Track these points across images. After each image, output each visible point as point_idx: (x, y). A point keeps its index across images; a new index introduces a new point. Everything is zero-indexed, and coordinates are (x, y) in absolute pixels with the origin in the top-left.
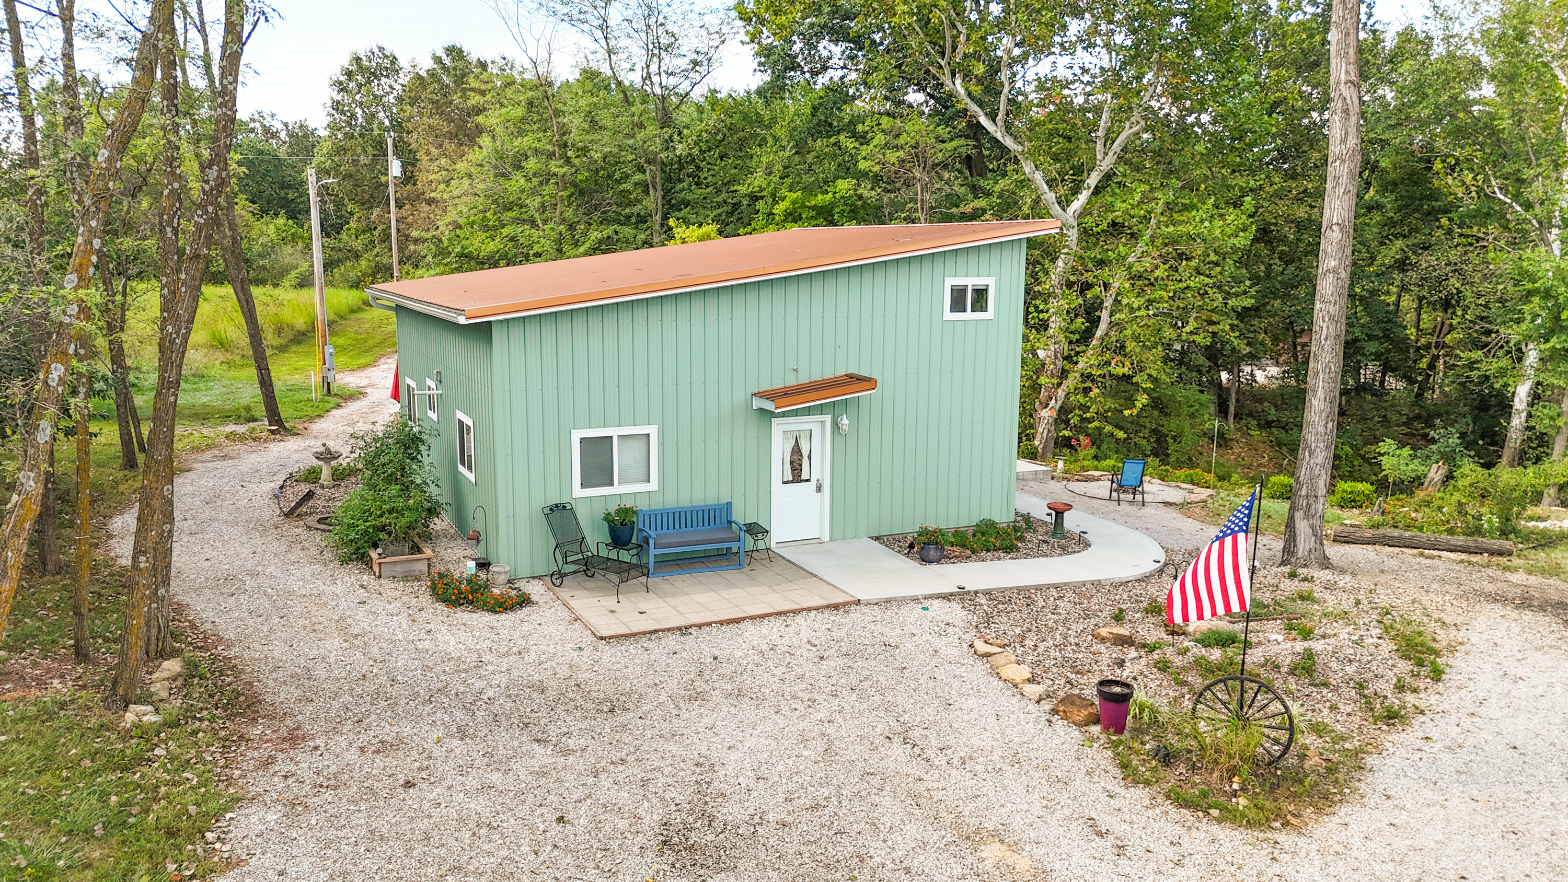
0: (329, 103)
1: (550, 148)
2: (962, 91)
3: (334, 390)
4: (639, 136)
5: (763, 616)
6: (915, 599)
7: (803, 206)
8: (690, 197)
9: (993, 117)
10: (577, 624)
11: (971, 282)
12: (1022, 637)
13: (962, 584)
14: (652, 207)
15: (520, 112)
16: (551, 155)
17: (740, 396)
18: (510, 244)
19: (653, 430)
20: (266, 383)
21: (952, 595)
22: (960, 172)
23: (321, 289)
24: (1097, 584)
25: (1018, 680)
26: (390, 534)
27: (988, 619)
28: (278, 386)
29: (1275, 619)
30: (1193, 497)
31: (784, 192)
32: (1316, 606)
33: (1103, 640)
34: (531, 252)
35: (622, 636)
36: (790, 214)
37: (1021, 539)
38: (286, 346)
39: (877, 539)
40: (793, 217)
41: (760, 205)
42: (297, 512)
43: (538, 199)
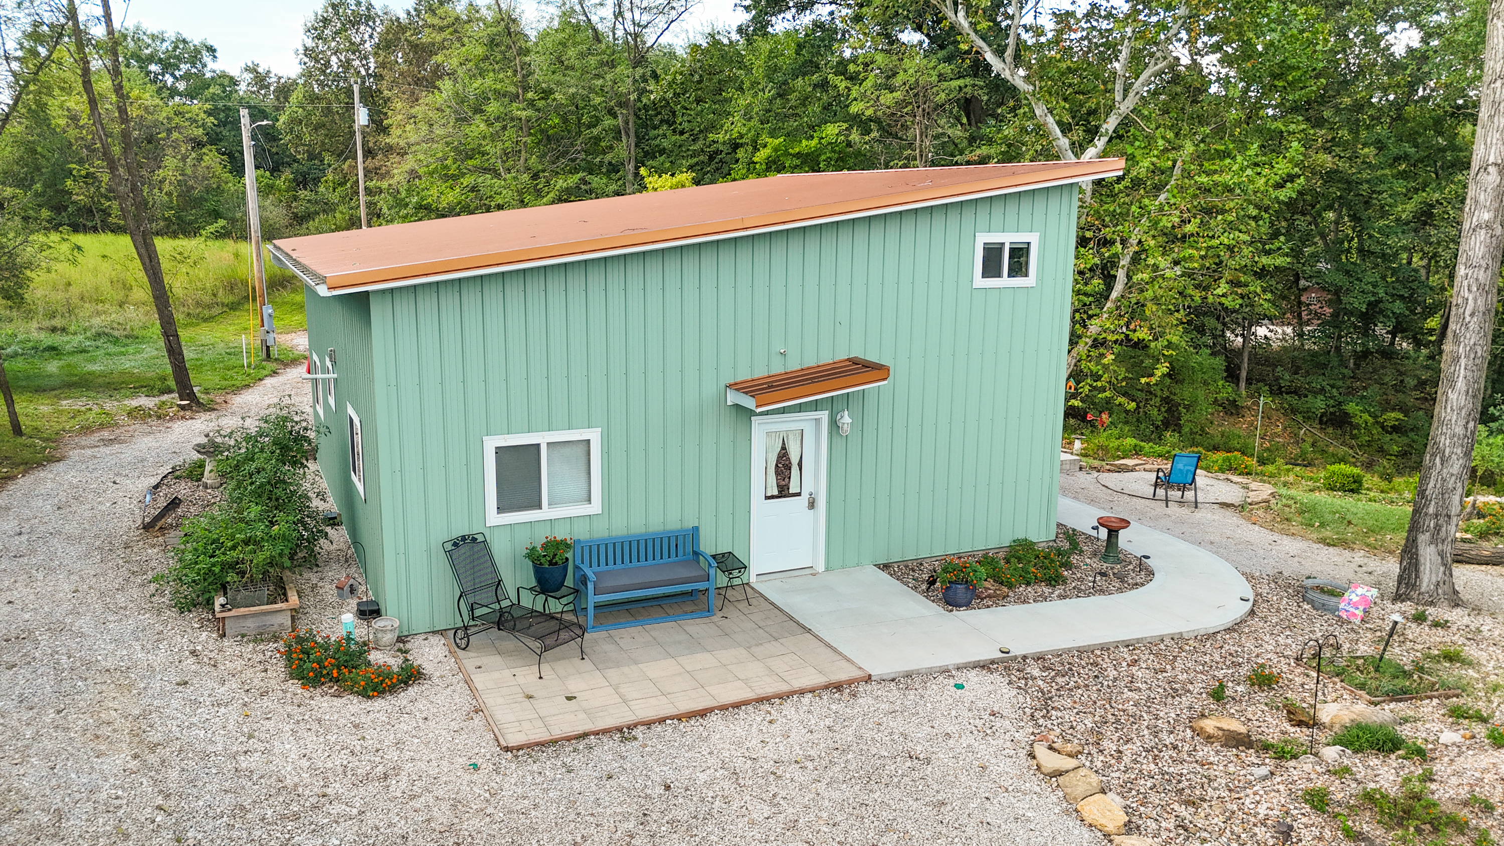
0: (301, 51)
1: (512, 89)
2: (965, 24)
3: (274, 353)
4: (608, 77)
5: (737, 706)
6: (945, 671)
7: (787, 154)
8: (665, 144)
9: (1000, 52)
10: (478, 720)
11: (1008, 238)
12: (1097, 735)
13: (1007, 646)
14: (624, 154)
15: (480, 51)
16: (515, 97)
17: (711, 389)
18: (472, 195)
19: (594, 435)
20: (174, 351)
21: (993, 662)
22: (958, 119)
23: (257, 243)
24: (1179, 639)
25: (1111, 827)
26: (242, 573)
27: (1046, 704)
28: (189, 354)
29: (1431, 698)
30: (1253, 497)
31: (765, 138)
32: (1471, 672)
33: (1209, 739)
34: (493, 204)
35: (537, 744)
36: (774, 162)
37: (1068, 566)
38: (239, 303)
39: (885, 567)
40: (775, 166)
41: (740, 153)
42: (159, 524)
43: (500, 145)
